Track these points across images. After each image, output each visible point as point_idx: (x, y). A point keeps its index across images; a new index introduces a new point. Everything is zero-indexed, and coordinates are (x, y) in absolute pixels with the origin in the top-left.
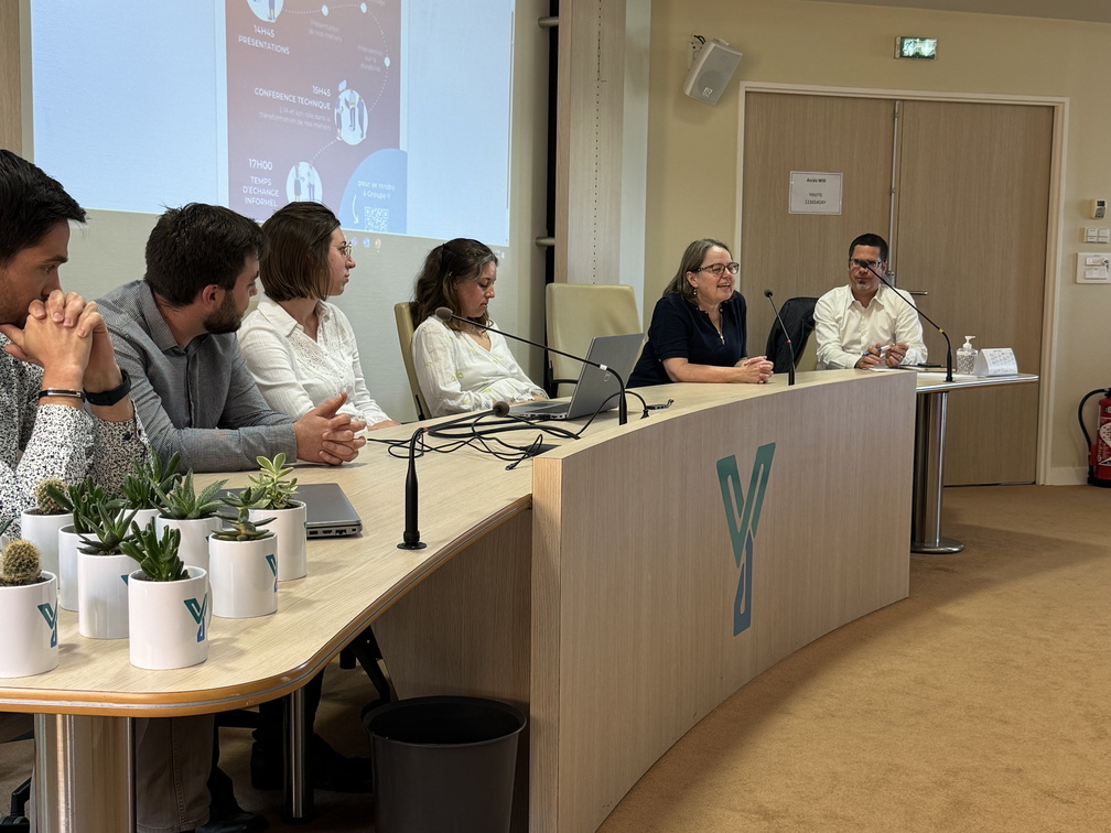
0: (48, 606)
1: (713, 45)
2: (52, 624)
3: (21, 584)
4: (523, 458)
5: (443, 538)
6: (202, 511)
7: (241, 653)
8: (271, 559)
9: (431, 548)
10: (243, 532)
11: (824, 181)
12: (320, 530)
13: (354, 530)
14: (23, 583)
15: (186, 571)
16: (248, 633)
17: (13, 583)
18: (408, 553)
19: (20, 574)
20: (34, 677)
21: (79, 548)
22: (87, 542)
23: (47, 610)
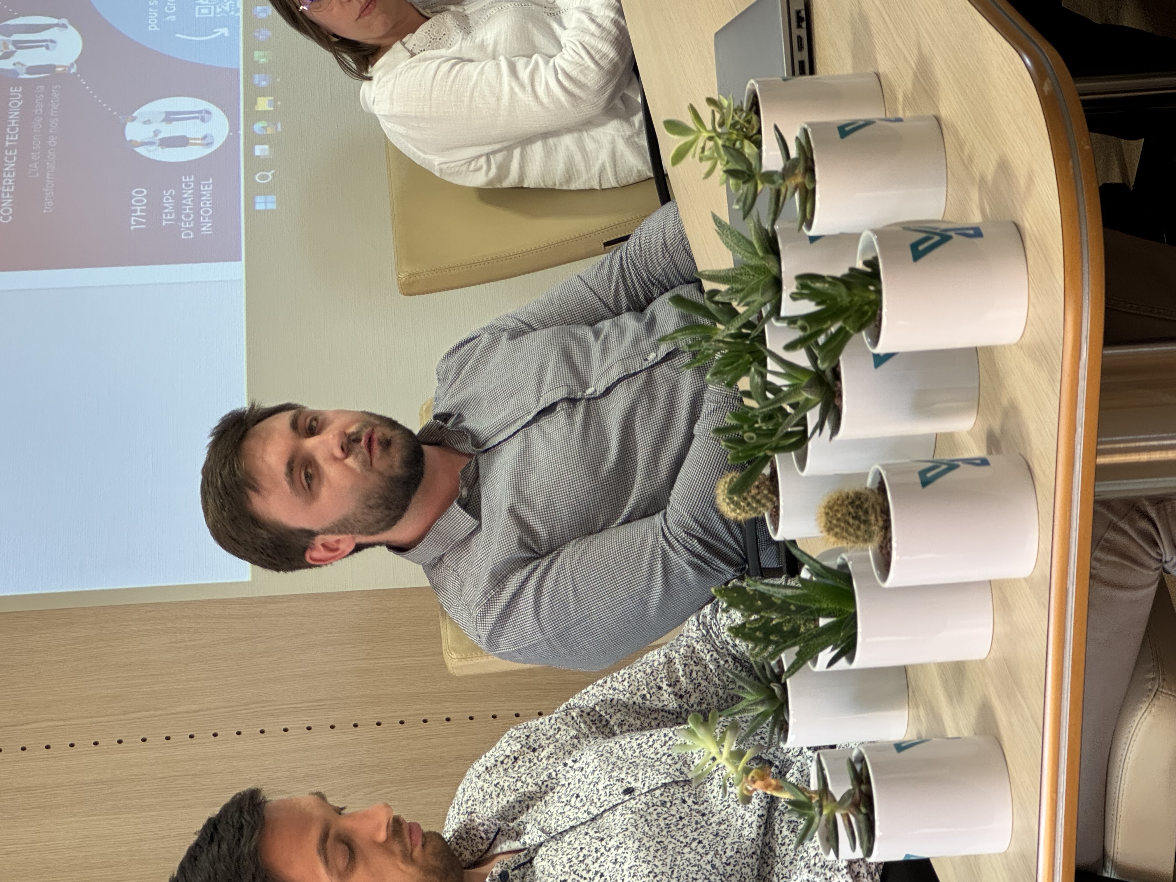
2: (952, 466)
3: (889, 515)
6: (766, 251)
8: (844, 131)
10: (799, 179)
12: (798, 57)
14: (886, 512)
17: (887, 527)
19: (872, 518)
20: (1037, 486)
21: (831, 438)
22: (820, 426)
23: (929, 475)
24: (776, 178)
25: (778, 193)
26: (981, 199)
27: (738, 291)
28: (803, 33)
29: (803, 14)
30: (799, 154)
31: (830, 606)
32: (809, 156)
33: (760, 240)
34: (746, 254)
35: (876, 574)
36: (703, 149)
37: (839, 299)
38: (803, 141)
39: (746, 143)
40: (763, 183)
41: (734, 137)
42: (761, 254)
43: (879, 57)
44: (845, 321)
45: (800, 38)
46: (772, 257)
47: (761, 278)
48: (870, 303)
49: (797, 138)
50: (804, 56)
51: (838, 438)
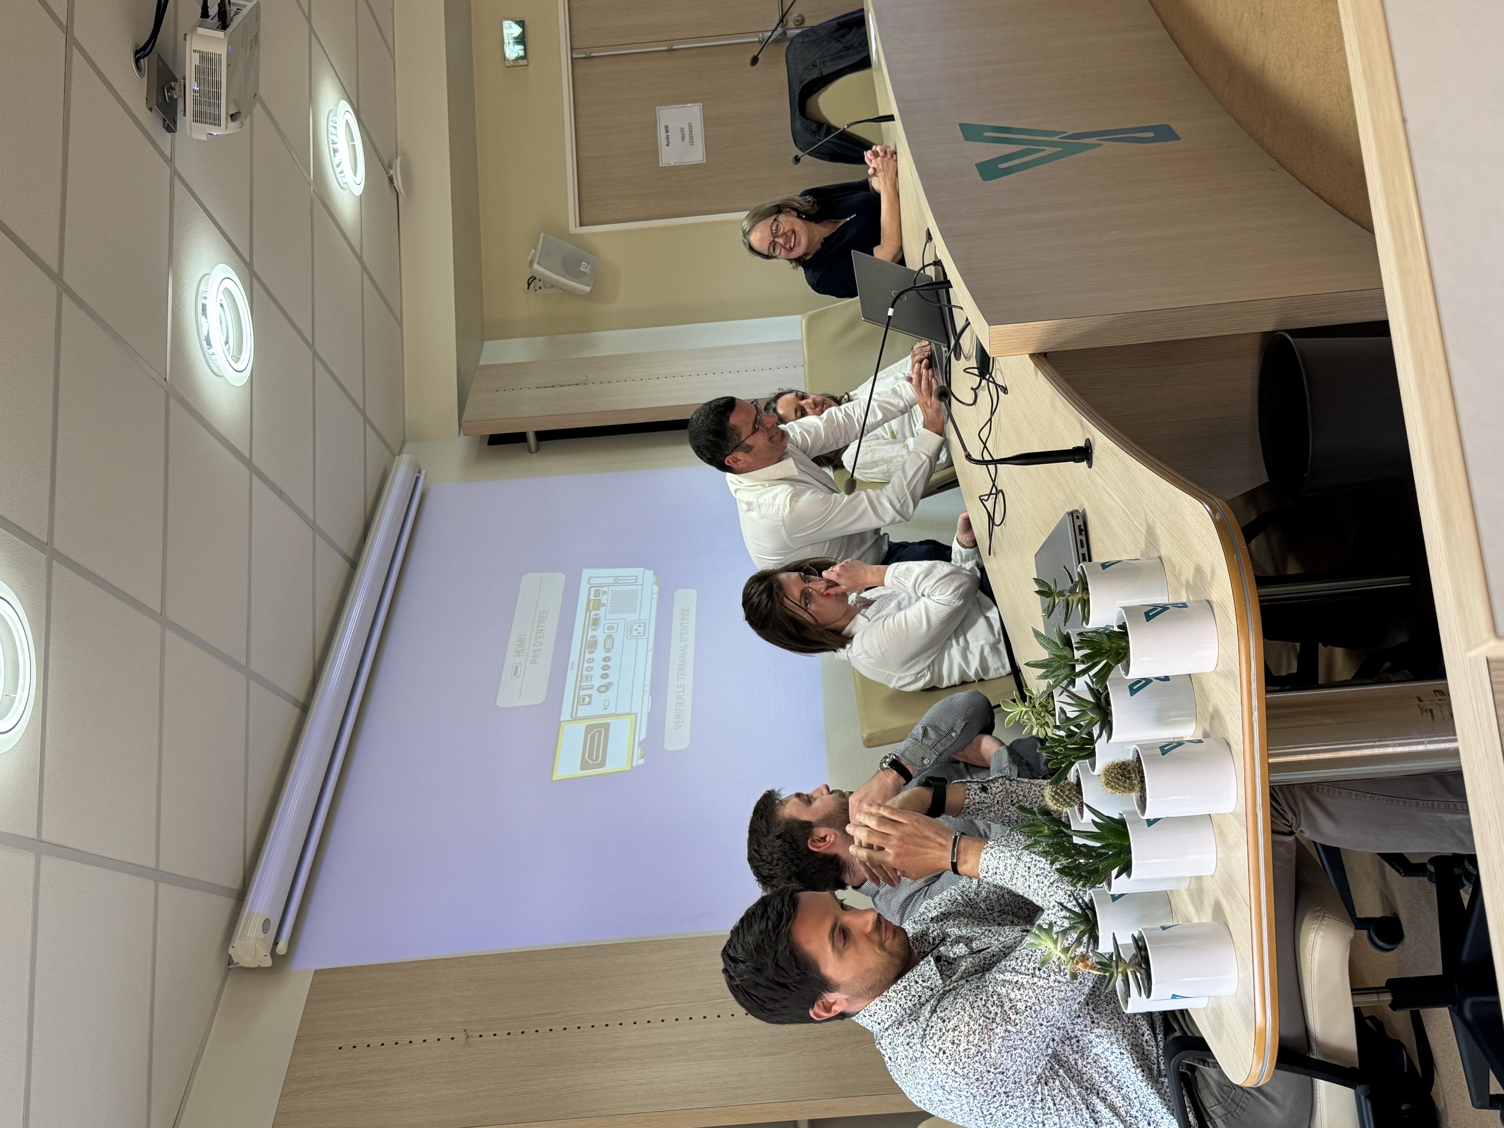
0: (1162, 748)
1: (536, 266)
2: (1180, 744)
3: (1143, 774)
4: (994, 382)
5: (1078, 426)
6: (1065, 645)
7: (1198, 570)
9: (1089, 432)
10: (1080, 596)
11: (666, 127)
12: (1081, 551)
13: (1078, 517)
14: (1141, 772)
15: (1119, 627)
16: (1180, 573)
17: (1142, 781)
18: (1096, 453)
19: (1133, 775)
20: (1233, 753)
21: (1108, 742)
22: (1100, 736)
23: (1166, 748)
24: (1065, 593)
25: (1068, 603)
26: (1186, 591)
28: (1083, 538)
29: (1082, 527)
30: (1079, 580)
31: (1114, 842)
32: (1084, 581)
33: (1060, 639)
35: (1139, 812)
38: (1081, 573)
40: (1058, 597)
42: (1061, 647)
44: (1108, 658)
45: (1081, 540)
46: (1068, 648)
48: (1122, 649)
50: (1085, 550)
51: (1111, 741)
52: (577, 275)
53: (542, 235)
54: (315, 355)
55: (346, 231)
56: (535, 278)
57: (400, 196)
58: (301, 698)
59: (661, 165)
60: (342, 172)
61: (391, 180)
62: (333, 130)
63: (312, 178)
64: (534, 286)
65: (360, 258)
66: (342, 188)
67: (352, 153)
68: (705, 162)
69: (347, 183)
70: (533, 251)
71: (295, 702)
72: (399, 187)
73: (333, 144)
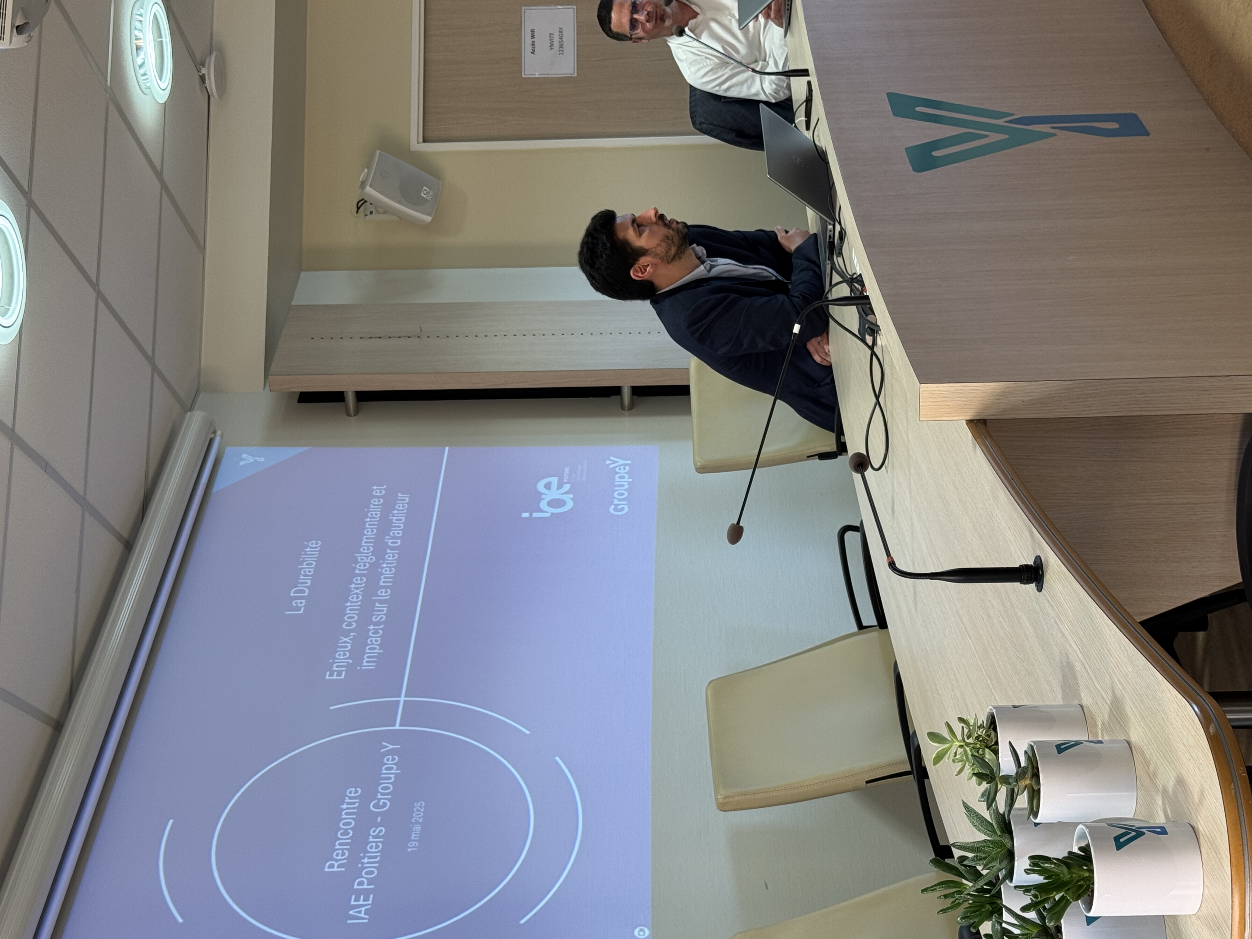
1: (368, 189)
6: (1003, 831)
10: (1028, 782)
11: (533, 31)
15: (1080, 849)
24: (1011, 780)
25: (1013, 791)
26: (1164, 804)
27: (981, 859)
30: (1028, 765)
32: (1035, 765)
33: (998, 822)
34: (988, 832)
36: (956, 753)
37: (1061, 876)
38: (1031, 755)
39: (987, 750)
40: (1001, 783)
41: (978, 746)
42: (999, 833)
43: (1083, 695)
44: (1066, 893)
46: (1007, 835)
47: (999, 850)
48: (1085, 879)
49: (1026, 752)
52: (416, 201)
53: (378, 152)
54: (100, 296)
55: (145, 145)
56: (366, 201)
57: (212, 98)
58: (55, 714)
59: (523, 76)
60: (145, 74)
61: (203, 79)
62: (138, 24)
63: (109, 83)
64: (365, 210)
65: (159, 175)
66: (145, 94)
67: (158, 51)
68: (575, 75)
69: (149, 88)
70: (366, 170)
71: (46, 719)
72: (211, 87)
73: (136, 39)
